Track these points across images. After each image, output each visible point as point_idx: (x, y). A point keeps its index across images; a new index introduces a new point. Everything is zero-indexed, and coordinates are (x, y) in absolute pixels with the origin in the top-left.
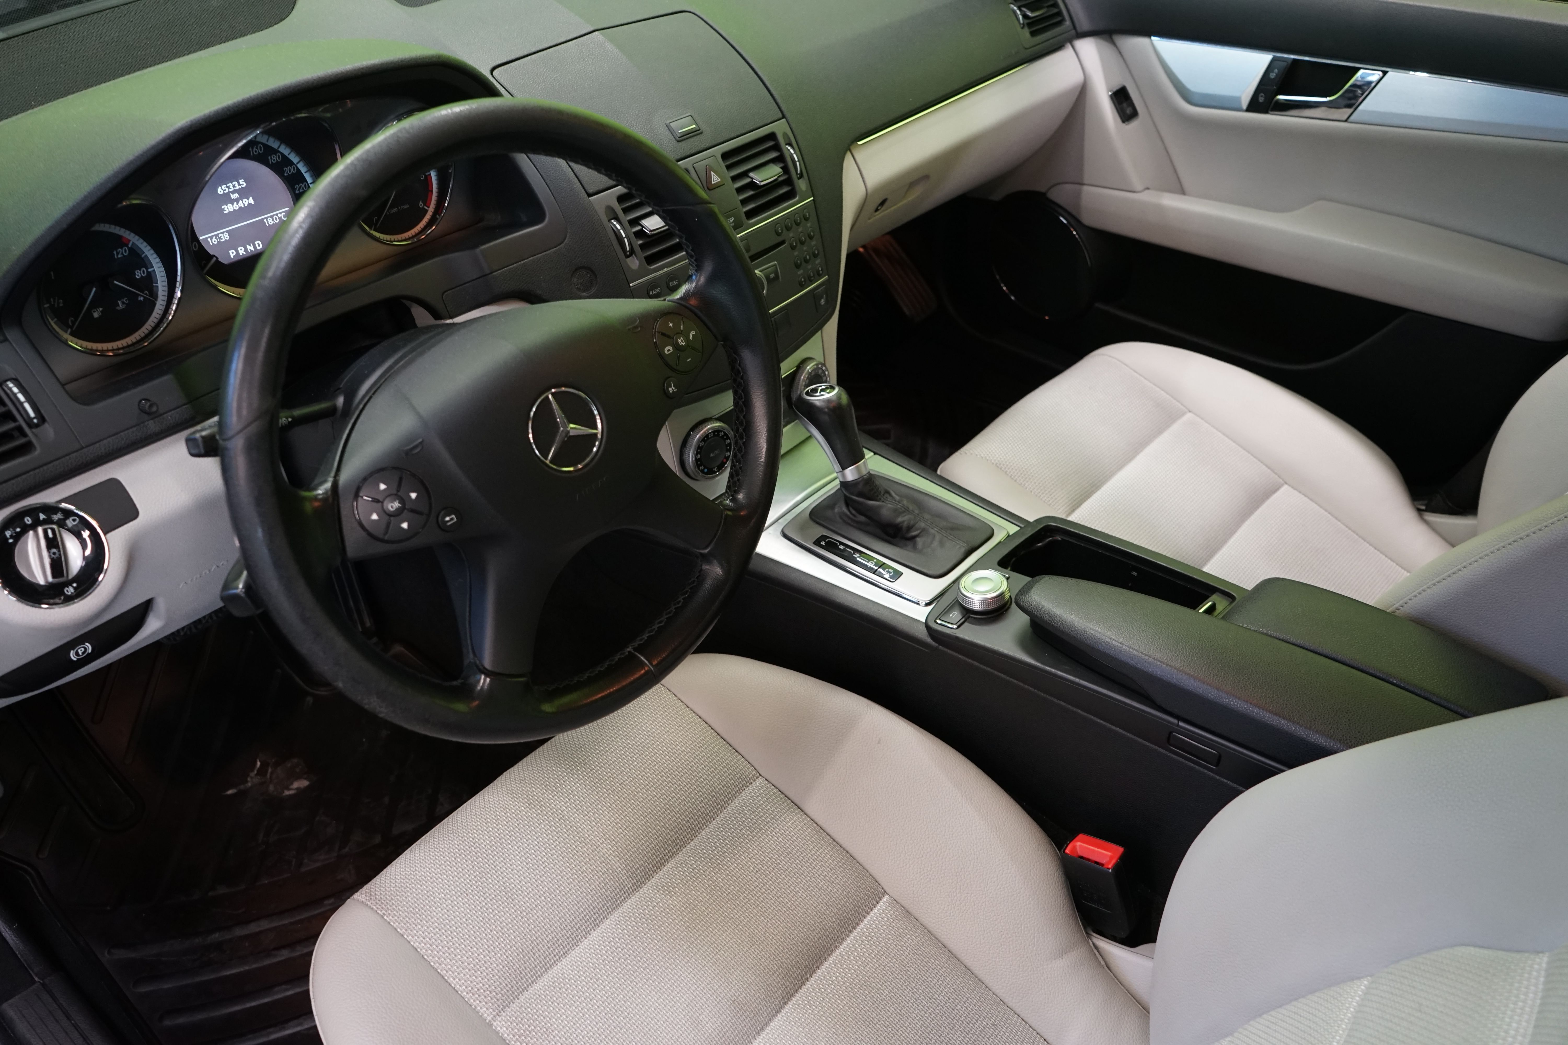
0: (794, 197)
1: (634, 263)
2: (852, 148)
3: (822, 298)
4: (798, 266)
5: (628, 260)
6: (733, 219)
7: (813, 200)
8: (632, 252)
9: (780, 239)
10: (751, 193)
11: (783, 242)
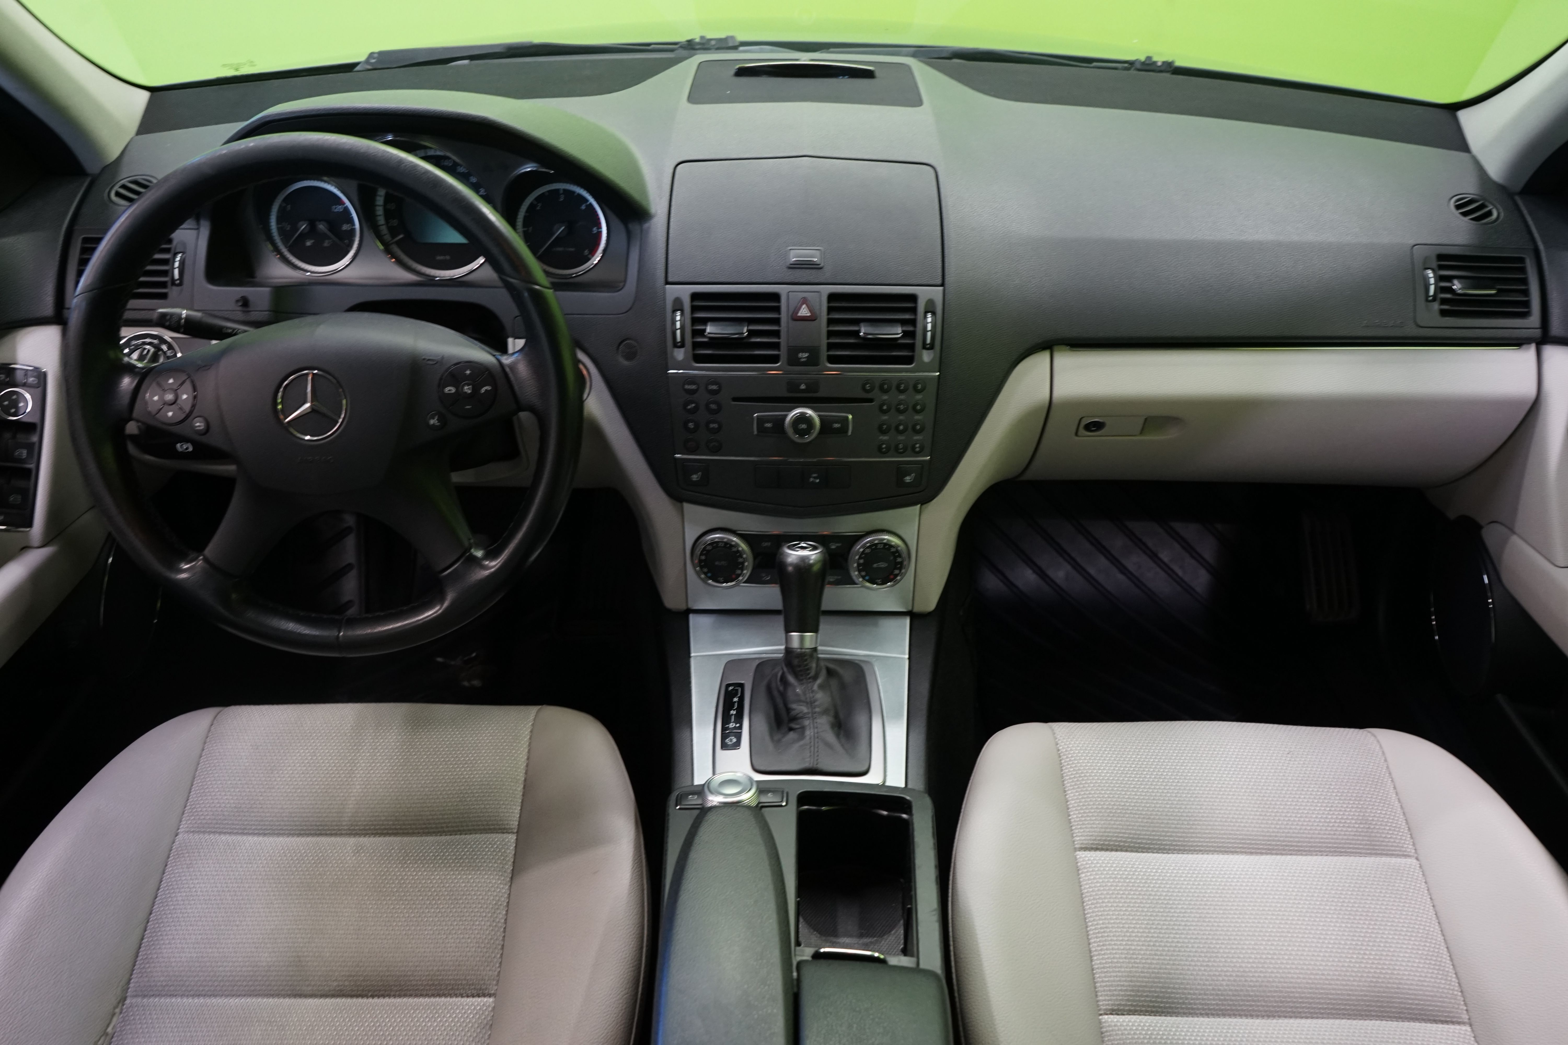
0: (910, 363)
1: (680, 354)
2: (1056, 348)
3: (909, 475)
4: (883, 432)
5: (676, 350)
6: (807, 355)
7: (939, 375)
8: (682, 345)
9: (870, 396)
10: (852, 341)
11: (870, 400)
